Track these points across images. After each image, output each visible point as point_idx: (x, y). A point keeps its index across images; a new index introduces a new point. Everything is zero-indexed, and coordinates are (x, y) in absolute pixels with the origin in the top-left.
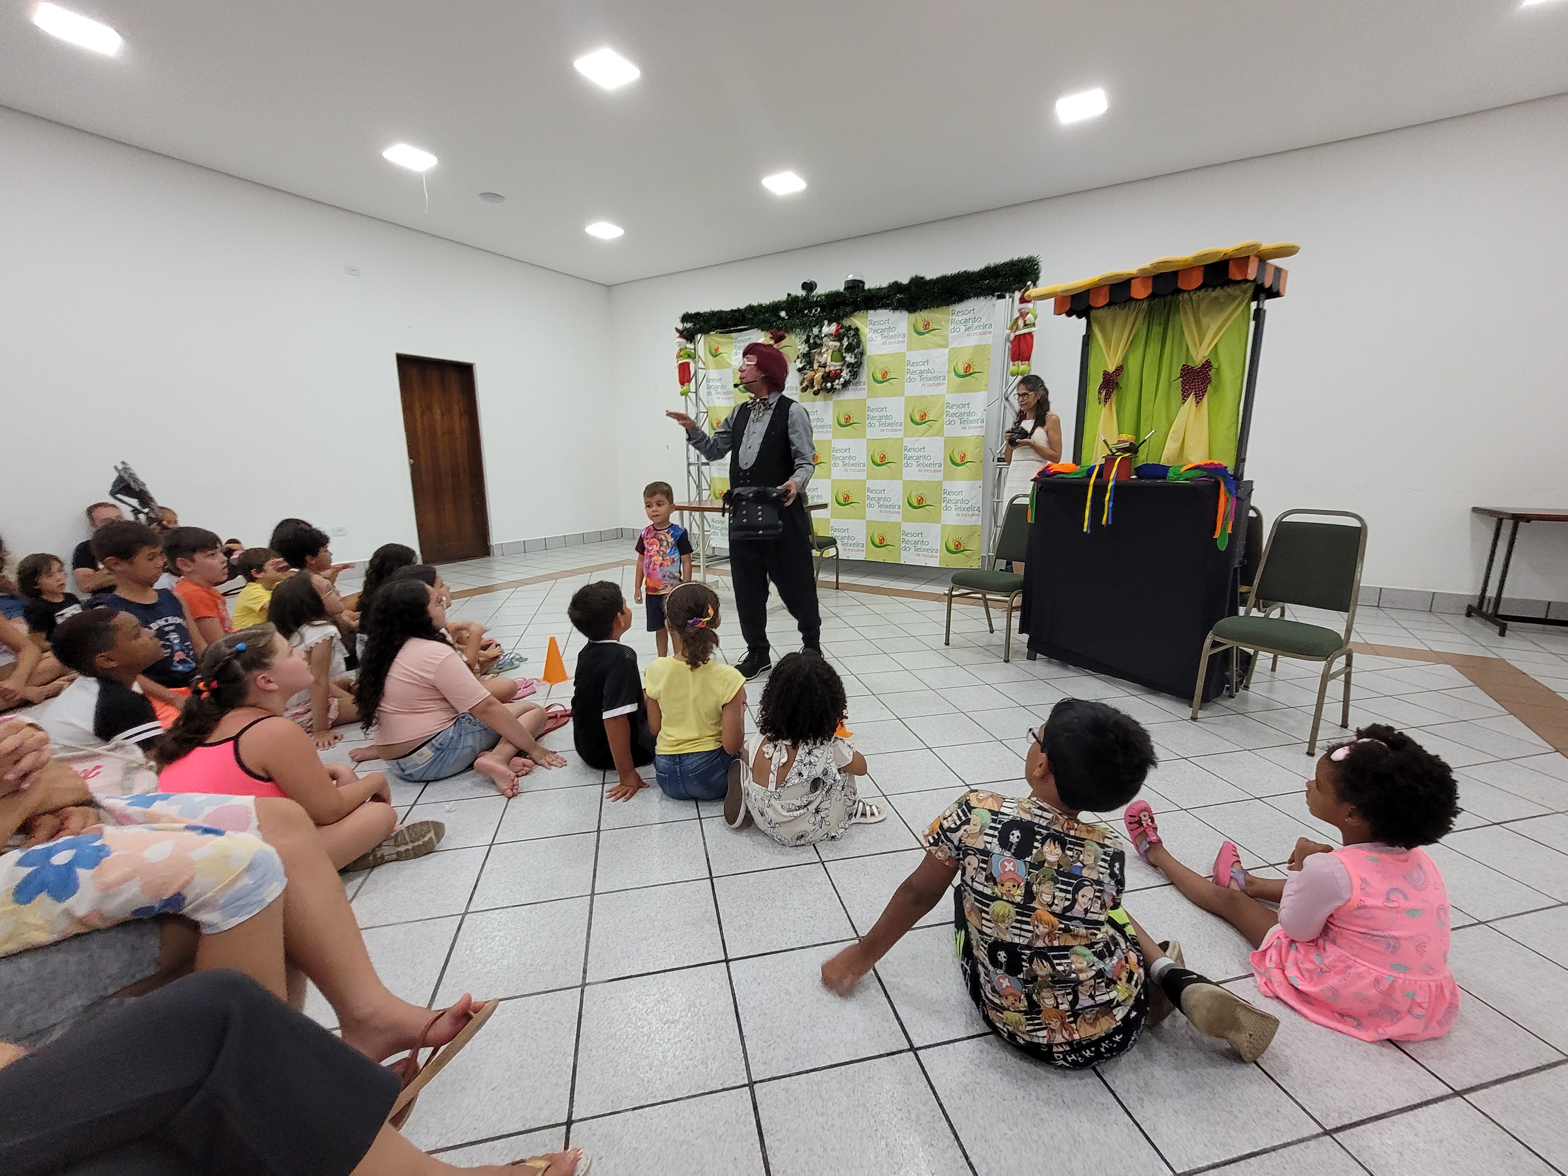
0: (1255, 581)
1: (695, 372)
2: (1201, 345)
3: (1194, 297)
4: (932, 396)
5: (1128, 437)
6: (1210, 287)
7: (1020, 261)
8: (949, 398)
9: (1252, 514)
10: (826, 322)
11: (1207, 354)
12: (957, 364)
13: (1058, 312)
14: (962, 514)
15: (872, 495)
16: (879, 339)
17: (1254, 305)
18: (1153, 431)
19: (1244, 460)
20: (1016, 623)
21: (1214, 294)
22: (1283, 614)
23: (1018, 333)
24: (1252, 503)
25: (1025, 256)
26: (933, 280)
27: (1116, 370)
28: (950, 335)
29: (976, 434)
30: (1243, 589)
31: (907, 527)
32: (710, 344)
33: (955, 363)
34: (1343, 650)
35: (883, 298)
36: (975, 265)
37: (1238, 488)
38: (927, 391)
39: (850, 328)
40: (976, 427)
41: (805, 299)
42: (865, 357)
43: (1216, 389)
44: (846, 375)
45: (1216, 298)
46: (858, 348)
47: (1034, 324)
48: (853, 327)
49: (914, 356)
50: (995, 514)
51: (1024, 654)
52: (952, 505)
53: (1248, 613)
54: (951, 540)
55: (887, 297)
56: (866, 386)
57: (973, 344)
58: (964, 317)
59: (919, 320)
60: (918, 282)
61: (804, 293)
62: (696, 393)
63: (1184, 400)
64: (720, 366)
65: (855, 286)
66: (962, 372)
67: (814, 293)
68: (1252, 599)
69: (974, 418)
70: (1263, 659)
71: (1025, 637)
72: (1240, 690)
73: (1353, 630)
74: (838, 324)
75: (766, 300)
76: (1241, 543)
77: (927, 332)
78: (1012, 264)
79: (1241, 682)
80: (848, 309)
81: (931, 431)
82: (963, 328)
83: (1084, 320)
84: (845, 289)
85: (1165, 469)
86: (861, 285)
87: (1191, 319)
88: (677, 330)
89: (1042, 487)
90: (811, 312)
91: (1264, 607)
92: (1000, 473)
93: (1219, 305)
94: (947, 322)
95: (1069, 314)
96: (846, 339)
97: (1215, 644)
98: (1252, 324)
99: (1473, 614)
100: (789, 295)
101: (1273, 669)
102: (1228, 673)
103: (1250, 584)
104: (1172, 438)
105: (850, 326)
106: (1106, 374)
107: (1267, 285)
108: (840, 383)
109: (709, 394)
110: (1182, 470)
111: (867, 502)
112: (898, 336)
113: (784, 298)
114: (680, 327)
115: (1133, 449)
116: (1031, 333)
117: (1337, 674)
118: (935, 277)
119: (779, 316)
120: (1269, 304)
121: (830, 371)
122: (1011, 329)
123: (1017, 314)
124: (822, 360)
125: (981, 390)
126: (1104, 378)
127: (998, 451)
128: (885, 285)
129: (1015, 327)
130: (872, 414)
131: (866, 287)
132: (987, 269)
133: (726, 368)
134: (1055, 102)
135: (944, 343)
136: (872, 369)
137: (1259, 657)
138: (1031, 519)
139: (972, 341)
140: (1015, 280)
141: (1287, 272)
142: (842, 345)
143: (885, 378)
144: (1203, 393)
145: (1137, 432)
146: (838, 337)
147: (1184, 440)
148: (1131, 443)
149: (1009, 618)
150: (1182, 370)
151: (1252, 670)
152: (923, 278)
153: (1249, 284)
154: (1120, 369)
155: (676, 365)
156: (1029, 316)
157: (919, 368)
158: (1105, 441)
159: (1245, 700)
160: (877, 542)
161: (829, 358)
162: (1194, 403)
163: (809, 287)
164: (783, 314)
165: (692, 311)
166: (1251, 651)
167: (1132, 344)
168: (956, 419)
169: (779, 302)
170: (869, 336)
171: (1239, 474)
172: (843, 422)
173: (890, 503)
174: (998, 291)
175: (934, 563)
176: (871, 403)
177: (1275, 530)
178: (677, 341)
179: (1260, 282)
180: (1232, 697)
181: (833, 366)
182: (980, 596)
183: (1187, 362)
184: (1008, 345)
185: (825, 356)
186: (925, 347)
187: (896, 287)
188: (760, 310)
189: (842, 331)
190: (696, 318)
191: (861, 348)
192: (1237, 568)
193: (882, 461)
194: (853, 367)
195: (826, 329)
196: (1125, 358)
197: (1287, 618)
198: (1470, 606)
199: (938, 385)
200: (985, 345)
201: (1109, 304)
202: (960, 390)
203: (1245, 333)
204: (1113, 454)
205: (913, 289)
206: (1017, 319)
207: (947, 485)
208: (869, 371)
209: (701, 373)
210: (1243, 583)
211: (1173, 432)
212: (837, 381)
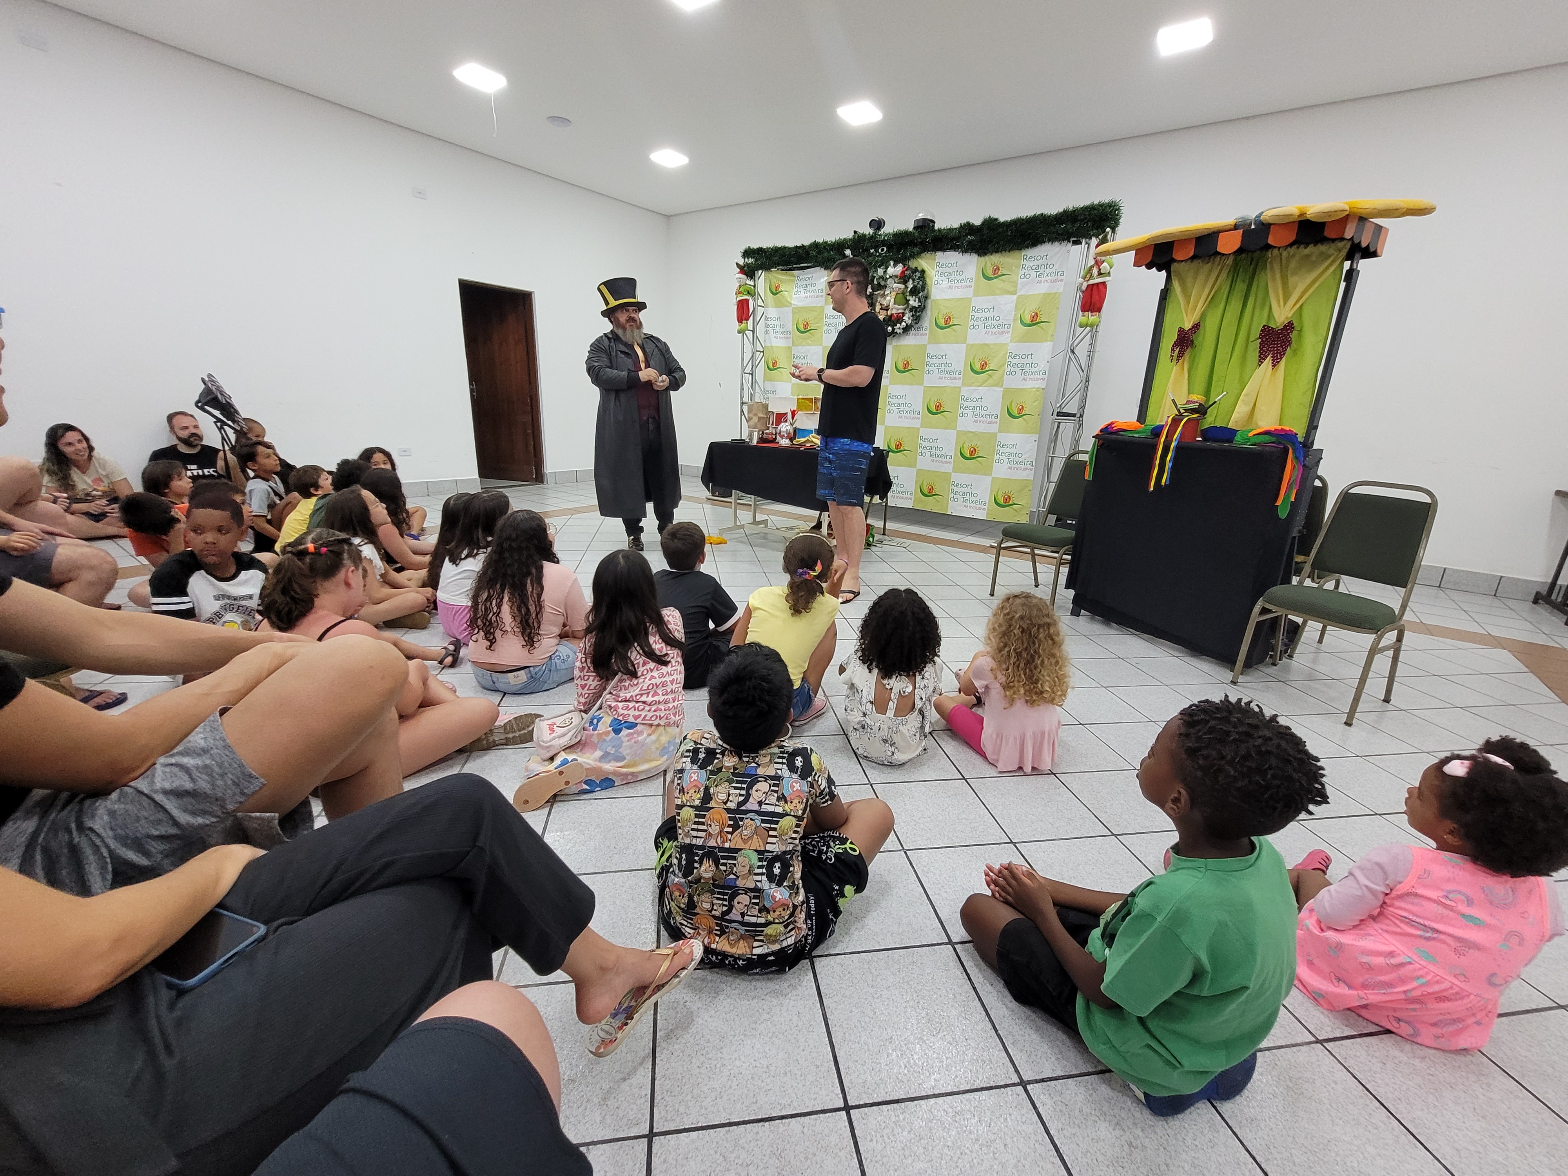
0: (1312, 553)
1: (754, 310)
2: (1285, 304)
3: (1285, 254)
4: (995, 344)
5: (1198, 398)
6: (1303, 243)
7: (1101, 205)
8: (1012, 347)
9: (1318, 483)
10: (892, 263)
11: (1290, 315)
12: (1024, 312)
13: (1137, 264)
14: (1014, 468)
15: (924, 444)
16: (945, 283)
17: (1347, 265)
18: (1225, 393)
19: (1316, 427)
20: (1063, 579)
21: (1307, 251)
22: (1337, 586)
23: (1091, 282)
24: (1319, 473)
25: (1106, 199)
26: (1007, 222)
27: (1193, 327)
28: (1020, 281)
29: (1037, 386)
30: (1299, 558)
31: (956, 478)
32: (770, 281)
33: (1023, 310)
34: (1395, 625)
35: (953, 239)
36: (1053, 208)
37: (1306, 456)
38: (990, 340)
39: (916, 270)
40: (1038, 379)
41: (872, 238)
42: (929, 301)
43: (1295, 352)
44: (908, 318)
45: (1308, 256)
46: (923, 291)
47: (1109, 273)
48: (920, 269)
49: (980, 302)
50: (1049, 469)
51: (1067, 609)
52: (1005, 459)
53: (1301, 583)
54: (1000, 493)
55: (957, 238)
56: (927, 332)
57: (1043, 291)
58: (1036, 263)
59: (989, 264)
60: (991, 224)
61: (871, 232)
62: (753, 331)
63: (1261, 362)
64: (779, 305)
65: (924, 225)
66: (1028, 321)
67: (882, 232)
68: (1307, 568)
69: (1037, 369)
70: (1312, 628)
71: (1071, 593)
72: (1284, 659)
73: (1408, 608)
74: (904, 265)
75: (831, 237)
76: (1302, 512)
77: (996, 278)
78: (1091, 209)
79: (1286, 652)
80: (916, 250)
81: (991, 381)
82: (1033, 274)
83: (1164, 273)
84: (914, 228)
85: (1234, 432)
86: (931, 225)
87: (1278, 276)
88: (737, 264)
89: (1103, 444)
90: (877, 251)
91: (1318, 578)
92: (1058, 427)
93: (1309, 263)
94: (1018, 267)
95: (1149, 267)
96: (911, 281)
97: (1264, 611)
98: (1343, 285)
99: (1540, 601)
100: (855, 232)
101: (1320, 641)
102: (1273, 641)
103: (1307, 554)
104: (1243, 401)
105: (916, 268)
106: (1181, 331)
107: (1364, 245)
108: (902, 327)
109: (767, 332)
110: (1251, 434)
111: (919, 451)
112: (966, 280)
113: (851, 235)
114: (741, 262)
115: (1202, 410)
116: (1105, 282)
117: (1386, 648)
118: (1009, 219)
119: (845, 254)
120: (1364, 265)
121: (892, 314)
122: (1084, 278)
123: (1091, 262)
124: (885, 303)
125: (1046, 341)
126: (1178, 335)
127: (1058, 405)
128: (956, 225)
129: (1088, 276)
130: (931, 361)
131: (936, 228)
132: (1065, 212)
133: (787, 306)
134: (1155, 33)
135: (1012, 289)
136: (935, 315)
137: (1307, 628)
138: (1088, 475)
139: (1042, 288)
140: (1093, 226)
141: (1387, 230)
142: (907, 287)
143: (948, 323)
144: (1280, 356)
145: (1207, 393)
146: (903, 279)
147: (1255, 404)
148: (1200, 404)
149: (1057, 573)
150: (1261, 330)
151: (1299, 640)
152: (996, 220)
153: (1345, 242)
154: (1196, 327)
155: (735, 301)
156: (1105, 264)
157: (984, 314)
158: (1173, 401)
159: (1287, 669)
160: (926, 491)
161: (892, 300)
162: (1271, 365)
163: (877, 224)
164: (848, 252)
165: (755, 246)
166: (1299, 620)
167: (1212, 301)
168: (1017, 369)
169: (845, 239)
170: (935, 278)
171: (1310, 441)
172: (901, 368)
173: (942, 453)
174: (1074, 237)
175: (981, 515)
176: (931, 349)
177: (1339, 501)
178: (737, 277)
179: (1356, 241)
180: (1274, 664)
181: (895, 309)
182: (1029, 550)
183: (1268, 323)
184: (1080, 293)
185: (888, 298)
186: (993, 293)
187: (968, 228)
188: (824, 247)
189: (907, 273)
190: (759, 254)
191: (926, 290)
192: (1295, 537)
193: (936, 410)
194: (916, 311)
195: (891, 271)
196: (1203, 315)
197: (1342, 589)
198: (1538, 593)
199: (1003, 333)
200: (1056, 293)
201: (1193, 258)
202: (1024, 339)
203: (1333, 294)
204: (1181, 415)
205: (985, 231)
206: (1092, 267)
207: (1002, 438)
208: (932, 315)
209: (760, 311)
210: (1300, 553)
211: (1245, 395)
212: (898, 325)
